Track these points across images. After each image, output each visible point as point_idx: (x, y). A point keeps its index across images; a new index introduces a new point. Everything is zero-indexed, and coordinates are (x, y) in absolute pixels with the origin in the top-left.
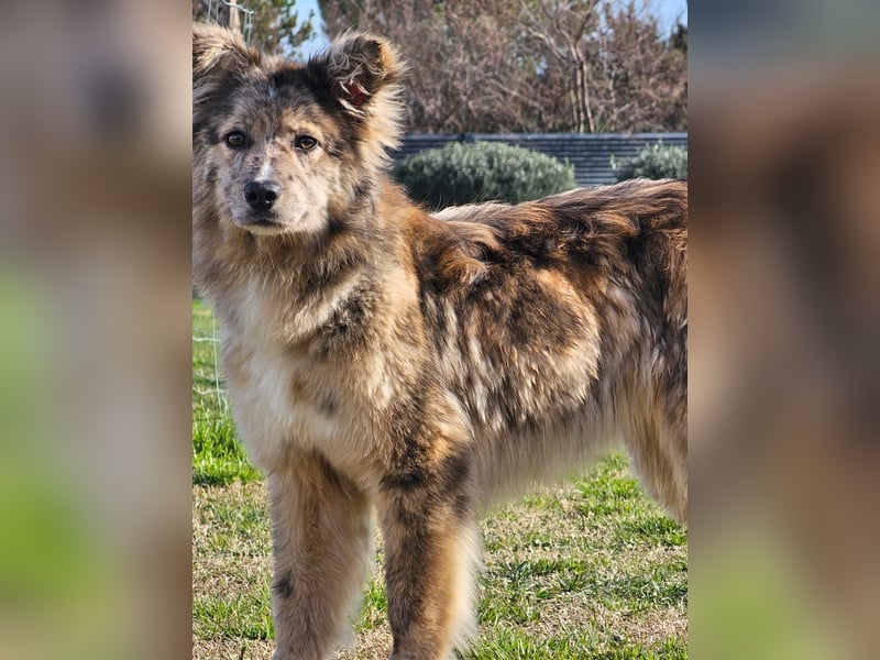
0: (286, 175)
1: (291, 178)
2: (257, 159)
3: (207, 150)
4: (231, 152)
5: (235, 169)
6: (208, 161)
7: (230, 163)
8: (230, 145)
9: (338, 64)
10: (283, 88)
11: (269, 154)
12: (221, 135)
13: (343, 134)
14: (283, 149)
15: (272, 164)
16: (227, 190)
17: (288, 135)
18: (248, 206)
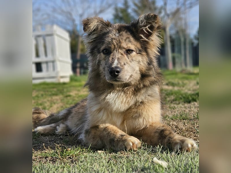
0: (123, 64)
1: (125, 64)
2: (113, 58)
3: (97, 55)
4: (105, 56)
5: (106, 62)
6: (98, 59)
7: (105, 59)
8: (104, 53)
9: (142, 23)
10: (121, 33)
11: (117, 57)
12: (101, 51)
13: (142, 47)
14: (122, 54)
15: (118, 60)
16: (104, 68)
17: (123, 50)
18: (110, 76)
